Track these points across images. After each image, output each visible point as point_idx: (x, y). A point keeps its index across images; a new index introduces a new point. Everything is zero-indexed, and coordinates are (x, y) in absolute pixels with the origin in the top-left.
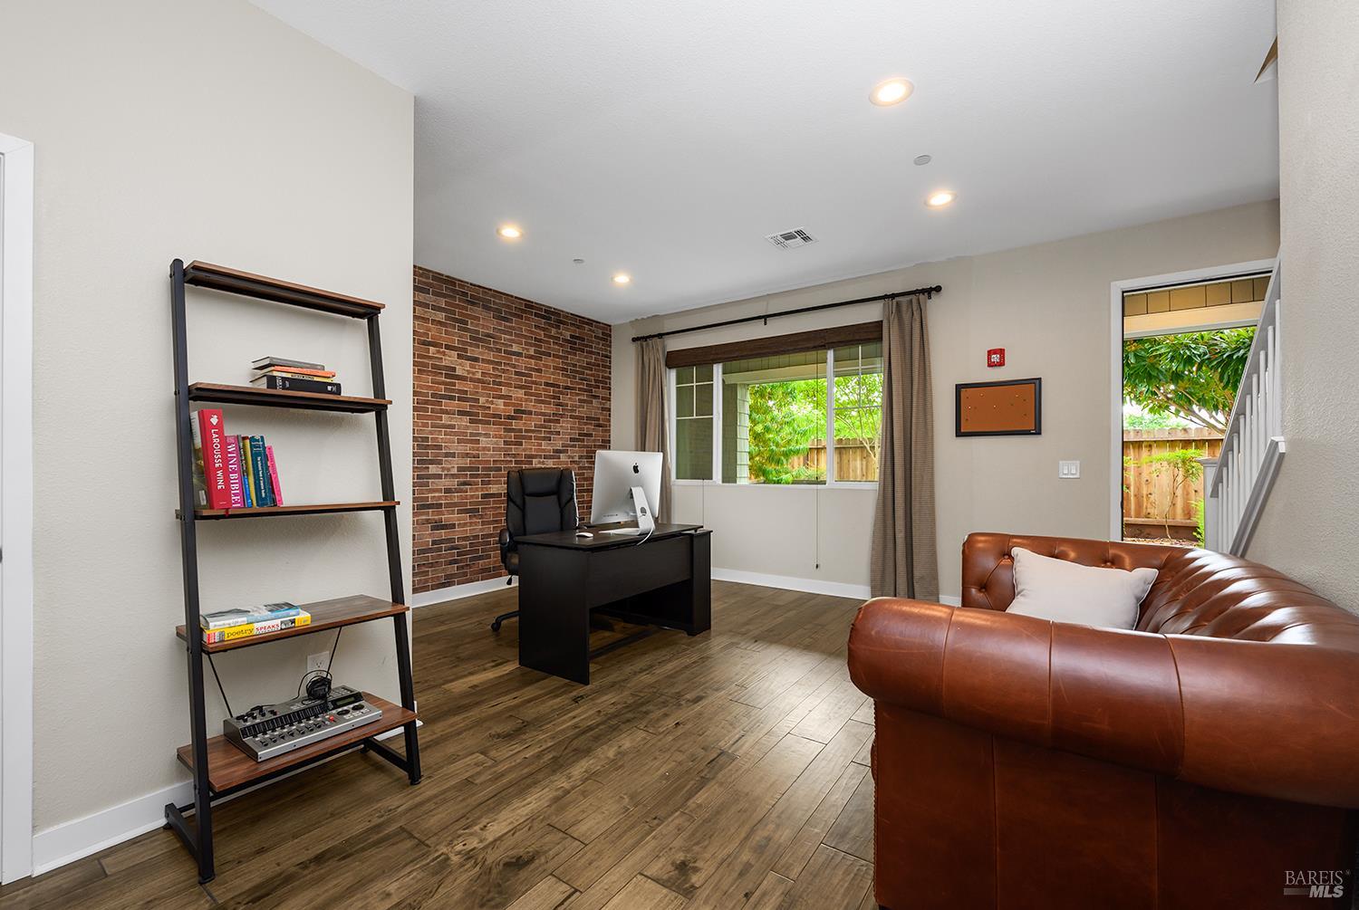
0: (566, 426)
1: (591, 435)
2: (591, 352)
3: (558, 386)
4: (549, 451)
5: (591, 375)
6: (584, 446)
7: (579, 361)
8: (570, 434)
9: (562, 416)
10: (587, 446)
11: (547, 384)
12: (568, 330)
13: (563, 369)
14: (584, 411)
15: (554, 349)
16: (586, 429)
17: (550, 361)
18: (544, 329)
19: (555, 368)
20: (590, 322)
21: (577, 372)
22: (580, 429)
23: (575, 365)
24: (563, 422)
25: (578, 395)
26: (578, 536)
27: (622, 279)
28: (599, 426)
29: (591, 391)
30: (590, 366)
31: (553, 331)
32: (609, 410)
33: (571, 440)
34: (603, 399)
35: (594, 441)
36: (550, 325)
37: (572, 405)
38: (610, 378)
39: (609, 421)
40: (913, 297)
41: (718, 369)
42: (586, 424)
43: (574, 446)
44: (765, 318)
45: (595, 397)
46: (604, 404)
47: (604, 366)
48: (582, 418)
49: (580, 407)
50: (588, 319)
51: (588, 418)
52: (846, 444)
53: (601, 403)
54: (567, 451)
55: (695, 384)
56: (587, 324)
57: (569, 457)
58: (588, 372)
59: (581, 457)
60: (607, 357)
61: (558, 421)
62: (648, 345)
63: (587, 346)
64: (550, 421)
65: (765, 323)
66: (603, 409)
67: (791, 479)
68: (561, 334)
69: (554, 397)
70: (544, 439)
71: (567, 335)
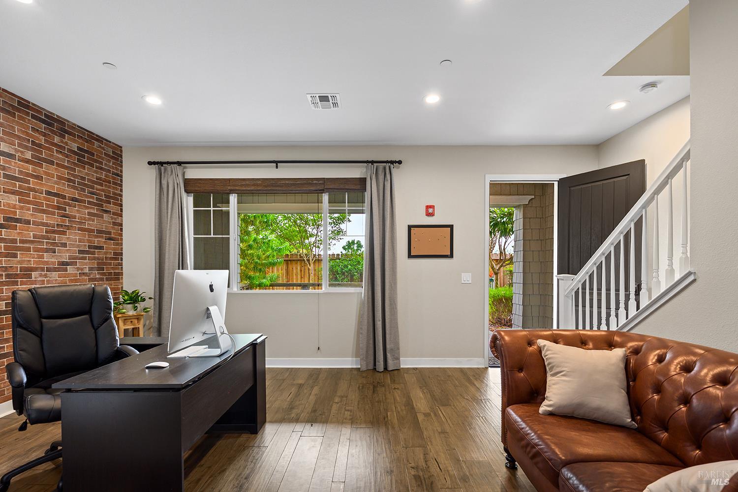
0: (74, 239)
1: (101, 248)
2: (101, 169)
3: (64, 197)
4: (54, 263)
5: (103, 190)
6: (94, 259)
7: (87, 174)
8: (78, 246)
9: (68, 227)
10: (98, 259)
11: (49, 193)
12: (74, 141)
13: (69, 180)
14: (94, 224)
15: (58, 158)
16: (96, 241)
17: (52, 169)
18: (45, 135)
19: (59, 178)
20: (100, 139)
21: (85, 185)
22: (89, 241)
23: (83, 178)
24: (71, 234)
25: (87, 208)
26: (148, 368)
27: (154, 100)
28: (110, 239)
29: (102, 206)
30: (99, 181)
31: (57, 139)
32: (121, 225)
33: (80, 252)
34: (114, 214)
35: (106, 253)
36: (53, 131)
37: (81, 218)
38: (121, 196)
39: (121, 235)
40: (387, 165)
41: (233, 199)
42: (97, 237)
43: (85, 258)
44: (277, 163)
45: (106, 212)
46: (115, 219)
47: (115, 183)
48: (93, 231)
49: (89, 219)
50: (97, 135)
51: (99, 232)
52: (291, 258)
53: (112, 218)
54: (75, 263)
55: (212, 209)
56: (97, 140)
57: (78, 269)
58: (99, 187)
59: (91, 269)
60: (118, 175)
61: (64, 233)
62: (165, 169)
63: (96, 161)
64: (54, 232)
65: (277, 167)
66: (114, 224)
67: (268, 283)
68: (66, 143)
69: (59, 208)
70: (47, 250)
71: (74, 146)
